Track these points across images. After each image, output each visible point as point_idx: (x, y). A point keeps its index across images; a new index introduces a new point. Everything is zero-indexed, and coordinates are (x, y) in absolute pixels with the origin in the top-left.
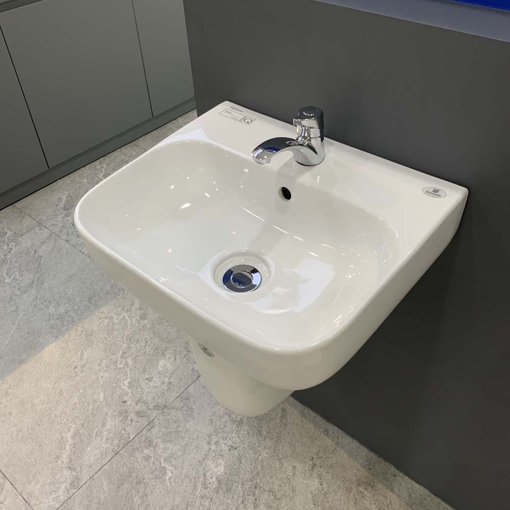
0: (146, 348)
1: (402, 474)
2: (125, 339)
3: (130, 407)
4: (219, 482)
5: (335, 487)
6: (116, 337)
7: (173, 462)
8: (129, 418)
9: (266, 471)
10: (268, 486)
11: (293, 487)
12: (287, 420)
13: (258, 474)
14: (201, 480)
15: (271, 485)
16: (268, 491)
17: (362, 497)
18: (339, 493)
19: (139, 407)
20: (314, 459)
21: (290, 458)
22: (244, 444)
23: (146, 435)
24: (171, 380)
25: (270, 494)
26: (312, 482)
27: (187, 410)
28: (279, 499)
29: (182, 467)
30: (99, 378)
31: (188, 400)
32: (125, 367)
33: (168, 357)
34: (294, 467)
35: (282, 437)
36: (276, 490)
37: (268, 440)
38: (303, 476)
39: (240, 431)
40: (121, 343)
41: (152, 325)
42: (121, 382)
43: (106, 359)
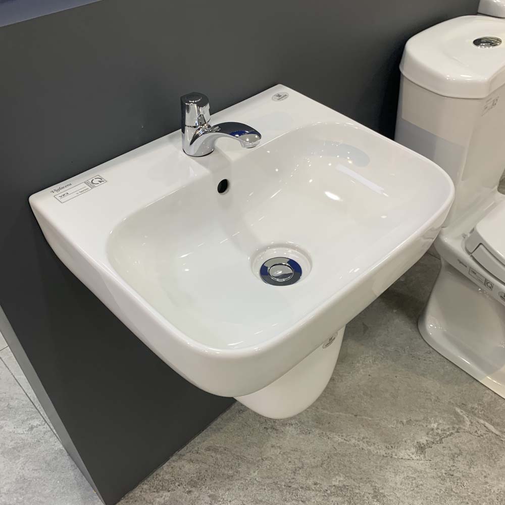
9: (274, 474)
10: (289, 474)
11: (292, 450)
12: (220, 447)
13: (276, 484)
15: (288, 471)
16: (294, 475)
20: (267, 427)
21: (262, 449)
22: (240, 496)
25: (298, 474)
26: (288, 432)
28: (303, 465)
34: (272, 447)
35: (239, 454)
36: (294, 466)
37: (239, 469)
38: (282, 440)
39: (223, 499)
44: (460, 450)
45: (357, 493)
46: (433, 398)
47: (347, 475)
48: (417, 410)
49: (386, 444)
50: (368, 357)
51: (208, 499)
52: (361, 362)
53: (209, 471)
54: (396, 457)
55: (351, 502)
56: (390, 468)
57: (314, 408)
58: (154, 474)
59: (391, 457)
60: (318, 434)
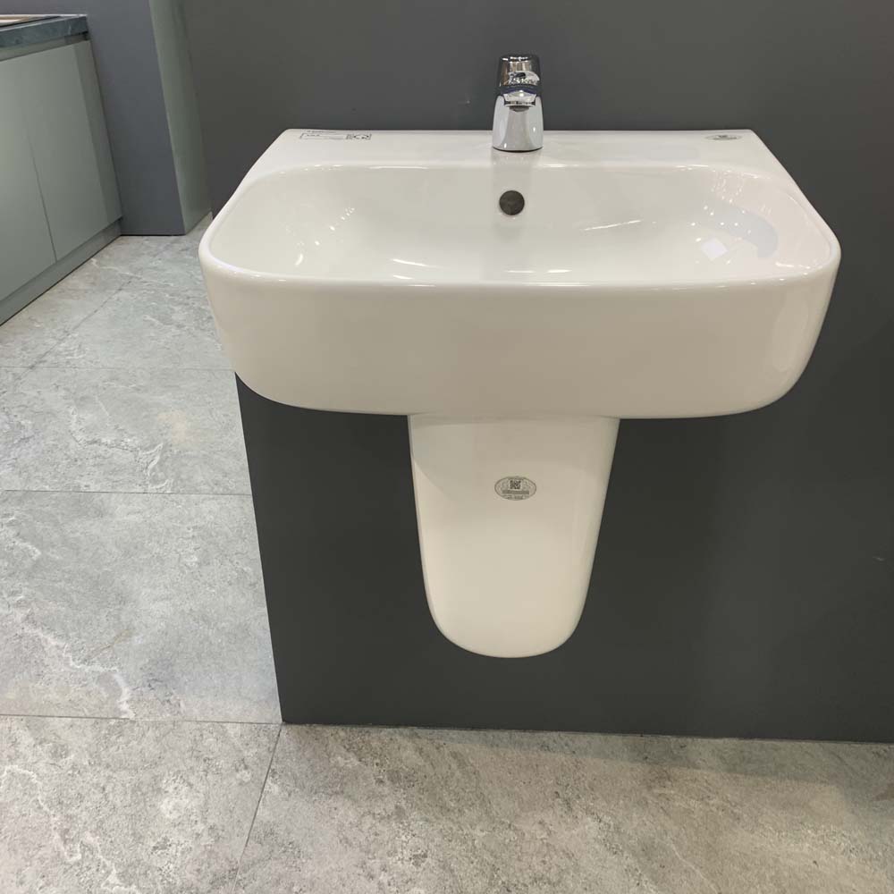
0: (111, 798)
1: (689, 740)
2: (46, 808)
5: (621, 811)
6: (24, 815)
9: (505, 856)
10: (526, 876)
11: (564, 851)
12: (472, 765)
13: (494, 869)
15: (529, 871)
16: (532, 883)
17: (668, 799)
18: (634, 815)
20: (560, 794)
21: (523, 815)
22: (433, 841)
24: (211, 822)
25: (538, 886)
26: (584, 826)
27: (284, 852)
28: (559, 882)
31: (272, 834)
32: (87, 853)
33: (171, 789)
34: (540, 823)
35: (486, 793)
36: (544, 872)
37: (466, 811)
38: (563, 825)
39: (409, 825)
40: (44, 820)
41: (91, 755)
42: (99, 886)
43: (28, 863)
50: (843, 835)
51: (391, 808)
52: (820, 833)
53: (427, 780)
57: (659, 828)
58: (366, 729)
60: (628, 866)
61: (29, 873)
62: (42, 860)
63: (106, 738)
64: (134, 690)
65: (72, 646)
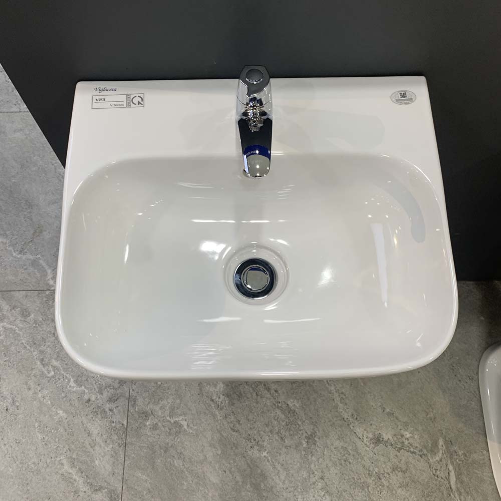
2: (28, 348)
3: (98, 401)
4: (228, 396)
6: (19, 352)
7: (179, 411)
8: (107, 410)
14: (213, 406)
19: (106, 394)
23: (135, 411)
29: (190, 410)
30: (42, 399)
32: (56, 371)
40: (29, 354)
41: (42, 314)
42: (66, 387)
43: (29, 378)
44: (407, 469)
45: (298, 424)
46: (431, 415)
47: (304, 407)
48: (407, 411)
49: (354, 413)
54: (352, 428)
55: (288, 425)
56: (339, 431)
59: (348, 425)
61: (31, 383)
62: (35, 375)
63: (47, 303)
64: (53, 270)
65: (11, 241)
